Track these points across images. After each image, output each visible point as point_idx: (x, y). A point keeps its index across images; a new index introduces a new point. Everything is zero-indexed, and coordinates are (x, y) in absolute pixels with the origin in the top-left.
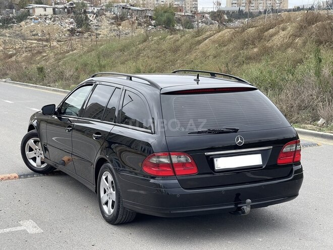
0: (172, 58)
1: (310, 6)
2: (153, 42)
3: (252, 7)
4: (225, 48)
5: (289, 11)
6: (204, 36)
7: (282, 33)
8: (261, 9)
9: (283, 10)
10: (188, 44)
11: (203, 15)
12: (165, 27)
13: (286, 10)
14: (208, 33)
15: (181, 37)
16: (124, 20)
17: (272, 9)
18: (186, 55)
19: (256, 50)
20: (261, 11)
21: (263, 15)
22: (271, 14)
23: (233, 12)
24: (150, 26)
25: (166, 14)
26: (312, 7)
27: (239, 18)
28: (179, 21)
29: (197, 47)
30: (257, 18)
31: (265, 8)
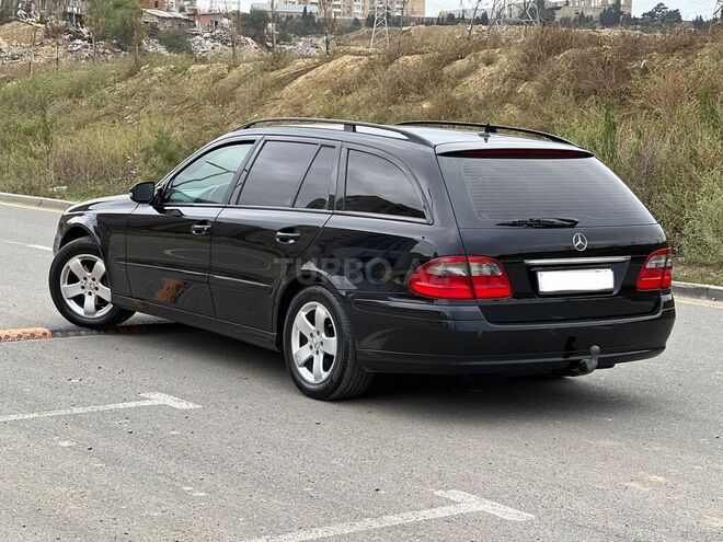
0: (217, 116)
1: (479, 14)
2: (154, 78)
3: (335, 6)
4: (349, 99)
5: (429, 22)
6: (291, 69)
7: (485, 71)
8: (359, 13)
9: (412, 19)
10: (253, 87)
11: (213, 18)
12: (119, 46)
13: (420, 21)
14: (301, 63)
15: (229, 69)
16: (9, 22)
17: (388, 16)
18: (252, 111)
19: (425, 105)
20: (359, 18)
21: (364, 30)
22: (386, 29)
23: (290, 18)
24: (79, 41)
25: (119, 12)
26: (485, 15)
27: (305, 34)
28: (153, 31)
29: (277, 94)
30: (352, 35)
31: (368, 12)
